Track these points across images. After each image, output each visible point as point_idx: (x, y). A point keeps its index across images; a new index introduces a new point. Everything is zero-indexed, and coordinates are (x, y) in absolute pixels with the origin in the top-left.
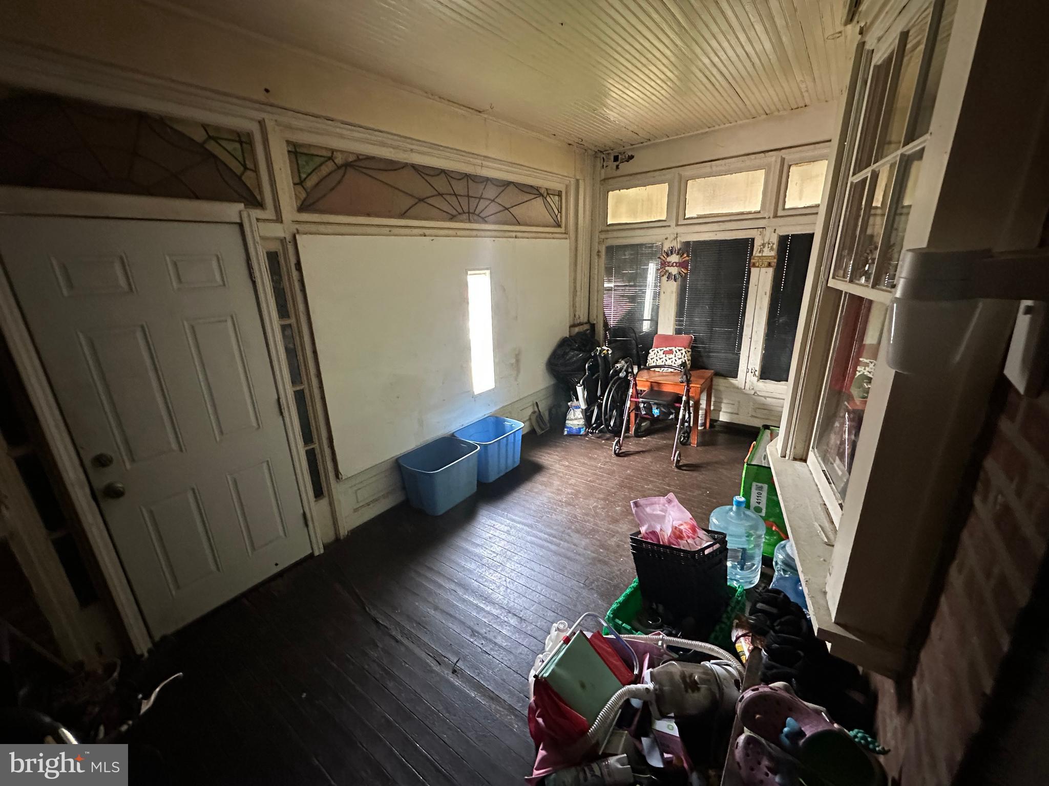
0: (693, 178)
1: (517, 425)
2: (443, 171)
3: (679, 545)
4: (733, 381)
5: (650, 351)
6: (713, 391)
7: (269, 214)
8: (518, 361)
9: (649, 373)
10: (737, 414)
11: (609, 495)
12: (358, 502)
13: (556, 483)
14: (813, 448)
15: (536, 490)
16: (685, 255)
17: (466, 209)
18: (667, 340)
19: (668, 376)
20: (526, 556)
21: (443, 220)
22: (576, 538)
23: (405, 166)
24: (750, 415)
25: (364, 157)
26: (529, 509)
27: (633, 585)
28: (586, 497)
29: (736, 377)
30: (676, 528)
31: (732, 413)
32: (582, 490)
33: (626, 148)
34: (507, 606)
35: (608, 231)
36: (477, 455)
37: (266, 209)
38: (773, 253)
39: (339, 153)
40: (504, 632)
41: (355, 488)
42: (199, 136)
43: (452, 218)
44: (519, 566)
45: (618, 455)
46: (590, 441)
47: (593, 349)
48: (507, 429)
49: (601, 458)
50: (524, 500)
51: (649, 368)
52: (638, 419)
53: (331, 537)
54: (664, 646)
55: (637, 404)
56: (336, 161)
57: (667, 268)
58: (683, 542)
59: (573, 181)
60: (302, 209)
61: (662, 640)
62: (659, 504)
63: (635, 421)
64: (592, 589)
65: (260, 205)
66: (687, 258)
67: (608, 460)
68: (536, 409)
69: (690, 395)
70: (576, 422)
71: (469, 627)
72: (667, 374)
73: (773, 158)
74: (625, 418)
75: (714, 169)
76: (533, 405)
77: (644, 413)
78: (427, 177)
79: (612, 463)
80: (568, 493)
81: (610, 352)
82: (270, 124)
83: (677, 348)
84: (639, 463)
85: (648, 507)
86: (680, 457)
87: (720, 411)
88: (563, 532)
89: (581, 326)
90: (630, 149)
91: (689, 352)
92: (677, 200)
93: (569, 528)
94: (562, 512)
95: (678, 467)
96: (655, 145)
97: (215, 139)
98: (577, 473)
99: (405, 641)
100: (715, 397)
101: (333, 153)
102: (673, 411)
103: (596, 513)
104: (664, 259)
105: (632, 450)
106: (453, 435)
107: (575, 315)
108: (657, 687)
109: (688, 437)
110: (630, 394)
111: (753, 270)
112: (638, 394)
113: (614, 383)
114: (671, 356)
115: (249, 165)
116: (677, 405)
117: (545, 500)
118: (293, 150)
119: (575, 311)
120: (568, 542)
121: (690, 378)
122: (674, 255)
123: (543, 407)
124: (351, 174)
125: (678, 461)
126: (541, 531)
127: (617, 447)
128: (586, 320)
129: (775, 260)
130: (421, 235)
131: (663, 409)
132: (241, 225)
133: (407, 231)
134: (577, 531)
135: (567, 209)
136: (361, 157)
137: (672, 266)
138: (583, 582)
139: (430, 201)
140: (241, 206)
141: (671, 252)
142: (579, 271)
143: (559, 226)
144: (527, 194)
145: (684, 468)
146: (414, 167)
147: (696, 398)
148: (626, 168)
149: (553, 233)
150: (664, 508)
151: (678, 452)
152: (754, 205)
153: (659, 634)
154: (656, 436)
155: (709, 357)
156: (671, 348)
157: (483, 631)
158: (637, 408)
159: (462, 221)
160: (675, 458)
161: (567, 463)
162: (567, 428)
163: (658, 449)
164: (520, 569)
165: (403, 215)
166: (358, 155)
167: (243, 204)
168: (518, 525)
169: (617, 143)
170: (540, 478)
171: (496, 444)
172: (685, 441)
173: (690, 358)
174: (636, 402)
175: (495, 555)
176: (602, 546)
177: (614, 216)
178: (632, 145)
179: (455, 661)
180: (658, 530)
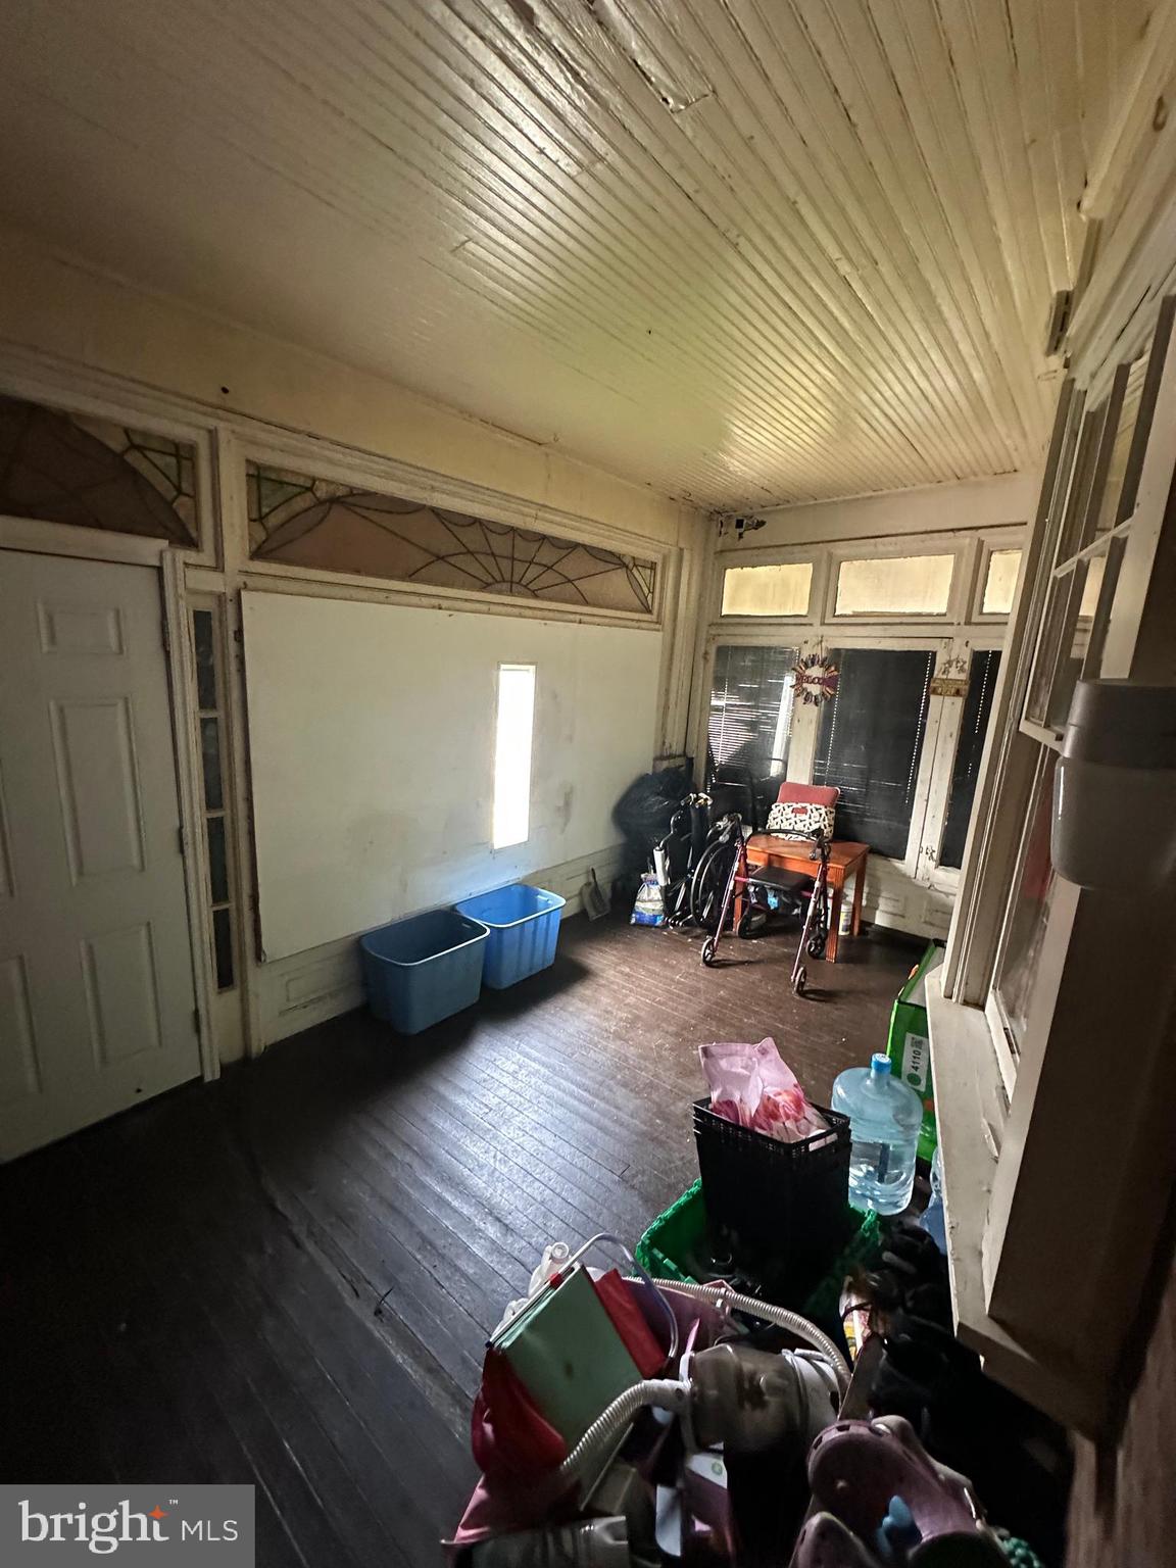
0: (849, 559)
1: (555, 902)
2: (475, 521)
3: (771, 1129)
4: (897, 863)
5: (773, 806)
6: (866, 877)
7: (206, 557)
8: (567, 804)
9: (767, 839)
10: (903, 917)
11: (686, 1029)
12: (288, 1000)
13: (605, 1000)
14: (994, 988)
15: (571, 1009)
16: (833, 668)
17: (507, 576)
18: (799, 793)
19: (795, 846)
20: (535, 1117)
21: (471, 588)
22: (621, 1095)
23: (420, 508)
24: (923, 920)
25: (360, 492)
26: (557, 1039)
27: (693, 1190)
28: (649, 1029)
29: (902, 857)
30: (769, 1098)
31: (895, 915)
32: (642, 1014)
33: (755, 510)
34: (489, 1203)
35: (722, 624)
36: (482, 944)
37: (203, 551)
38: (963, 676)
39: (324, 484)
40: (475, 1249)
41: (287, 978)
42: (116, 443)
43: (485, 587)
44: (521, 1133)
45: (709, 964)
46: (669, 938)
47: (685, 795)
48: (540, 906)
49: (683, 967)
50: (550, 1023)
51: (769, 833)
52: (747, 909)
53: (234, 1054)
54: (727, 1309)
55: (745, 886)
56: (318, 494)
57: (805, 685)
58: (777, 1125)
59: (674, 550)
60: (258, 554)
61: (724, 1297)
62: (742, 1056)
63: (743, 912)
64: (633, 1187)
65: (192, 543)
66: (836, 673)
67: (692, 971)
68: (592, 880)
69: (828, 879)
70: (649, 906)
71: (420, 1234)
72: (796, 844)
73: (967, 540)
74: (725, 906)
75: (881, 548)
76: (587, 872)
77: (754, 901)
78: (454, 528)
79: (697, 975)
80: (621, 1019)
81: (709, 803)
82: (223, 436)
83: (814, 805)
84: (741, 980)
85: (724, 1060)
86: (805, 977)
87: (877, 909)
88: (601, 1084)
89: (672, 761)
90: (759, 513)
91: (831, 812)
92: (825, 589)
93: (614, 1078)
94: (605, 1049)
95: (802, 993)
96: (798, 508)
97: (140, 448)
98: (641, 987)
99: (310, 1247)
100: (870, 887)
101: (314, 484)
102: (800, 903)
103: (660, 1057)
104: (801, 671)
105: (731, 958)
106: (453, 908)
107: (664, 743)
108: (696, 1388)
109: (823, 945)
110: (735, 869)
111: (933, 698)
112: (747, 870)
113: (713, 851)
114: (803, 817)
115: (186, 487)
116: (806, 894)
117: (584, 1027)
118: (256, 473)
119: (664, 736)
120: (607, 1102)
121: (828, 853)
122: (816, 667)
123: (603, 877)
124: (337, 512)
125: (801, 984)
126: (567, 1078)
127: (708, 951)
128: (680, 751)
129: (967, 687)
130: (434, 607)
131: (784, 899)
132: (160, 570)
133: (414, 600)
134: (625, 1085)
135: (662, 588)
136: (355, 492)
137: (812, 682)
138: (619, 1173)
139: (452, 560)
140: (164, 543)
141: (813, 661)
142: (674, 681)
143: (649, 611)
144: (602, 563)
145: (812, 996)
146: (435, 511)
147: (838, 885)
148: (751, 536)
149: (638, 621)
150: (750, 1063)
151: (802, 969)
152: (938, 604)
153: (721, 1286)
154: (773, 940)
155: (862, 823)
156: (804, 805)
157: (440, 1243)
158: (745, 893)
159: (500, 592)
160: (797, 978)
161: (628, 970)
162: (637, 913)
163: (773, 960)
164: (521, 1140)
165: (410, 576)
166: (352, 489)
167: (167, 542)
168: (533, 1064)
169: (741, 503)
170: (583, 990)
171: (517, 928)
172: (817, 951)
173: (832, 823)
174: (744, 883)
175: (487, 1110)
176: (662, 1114)
177: (732, 604)
178: (763, 507)
179: (384, 1292)
180: (736, 1099)
